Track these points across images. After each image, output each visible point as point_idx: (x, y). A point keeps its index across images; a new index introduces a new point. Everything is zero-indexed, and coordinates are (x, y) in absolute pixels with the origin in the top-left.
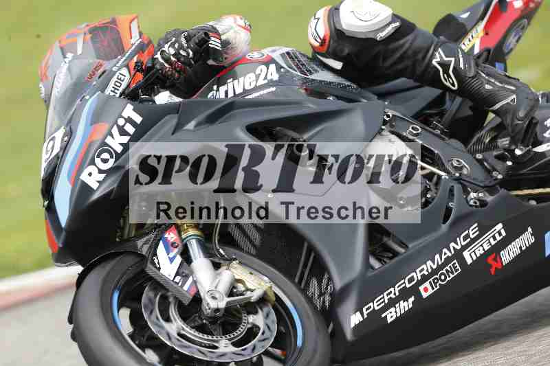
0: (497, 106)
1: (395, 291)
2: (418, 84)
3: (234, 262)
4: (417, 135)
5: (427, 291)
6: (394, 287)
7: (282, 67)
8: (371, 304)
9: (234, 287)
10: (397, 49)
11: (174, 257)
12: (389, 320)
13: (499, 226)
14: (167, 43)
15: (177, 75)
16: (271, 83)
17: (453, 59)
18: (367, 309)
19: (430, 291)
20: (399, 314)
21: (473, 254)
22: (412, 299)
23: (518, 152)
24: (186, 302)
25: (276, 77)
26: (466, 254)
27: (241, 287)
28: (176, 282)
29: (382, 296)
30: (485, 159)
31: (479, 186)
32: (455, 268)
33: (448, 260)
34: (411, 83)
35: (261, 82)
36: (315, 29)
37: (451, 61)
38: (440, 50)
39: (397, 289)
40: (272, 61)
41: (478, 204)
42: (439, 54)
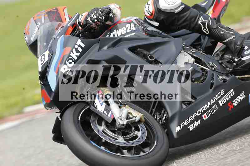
0: (226, 41)
1: (193, 117)
2: (191, 32)
3: (127, 105)
4: (194, 53)
5: (205, 117)
6: (193, 115)
7: (136, 25)
8: (184, 123)
9: (128, 116)
10: (183, 17)
11: (103, 103)
12: (191, 129)
13: (232, 90)
14: (93, 13)
15: (97, 27)
16: (133, 31)
17: (207, 21)
18: (182, 125)
19: (207, 117)
20: (195, 127)
21: (222, 102)
22: (200, 121)
23: (236, 60)
24: (110, 122)
25: (134, 29)
26: (220, 102)
27: (131, 116)
28: (104, 114)
29: (188, 119)
30: (222, 63)
31: (222, 73)
32: (216, 107)
33: (213, 104)
34: (188, 31)
35: (128, 31)
36: (148, 9)
37: (206, 22)
38: (201, 17)
39: (194, 117)
40: (132, 22)
41: (222, 81)
42: (201, 18)
